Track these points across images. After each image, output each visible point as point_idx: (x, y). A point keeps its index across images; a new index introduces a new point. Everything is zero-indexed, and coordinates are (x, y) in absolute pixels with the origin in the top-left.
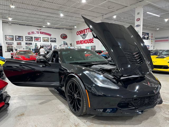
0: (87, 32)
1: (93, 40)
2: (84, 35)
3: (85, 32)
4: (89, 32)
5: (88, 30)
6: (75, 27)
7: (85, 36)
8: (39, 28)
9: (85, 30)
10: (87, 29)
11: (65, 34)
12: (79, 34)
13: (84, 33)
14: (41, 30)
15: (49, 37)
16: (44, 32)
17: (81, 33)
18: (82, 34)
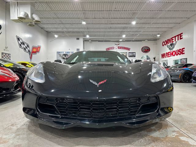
0: (175, 41)
1: (183, 50)
2: (171, 45)
3: (173, 41)
4: (178, 40)
5: (177, 38)
6: (158, 36)
7: (173, 46)
8: (117, 43)
9: (173, 37)
10: (175, 37)
11: (147, 47)
12: (165, 45)
13: (171, 43)
14: (119, 44)
15: (128, 51)
16: (122, 46)
17: (167, 42)
18: (169, 44)
